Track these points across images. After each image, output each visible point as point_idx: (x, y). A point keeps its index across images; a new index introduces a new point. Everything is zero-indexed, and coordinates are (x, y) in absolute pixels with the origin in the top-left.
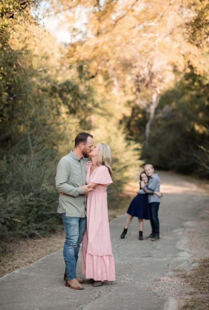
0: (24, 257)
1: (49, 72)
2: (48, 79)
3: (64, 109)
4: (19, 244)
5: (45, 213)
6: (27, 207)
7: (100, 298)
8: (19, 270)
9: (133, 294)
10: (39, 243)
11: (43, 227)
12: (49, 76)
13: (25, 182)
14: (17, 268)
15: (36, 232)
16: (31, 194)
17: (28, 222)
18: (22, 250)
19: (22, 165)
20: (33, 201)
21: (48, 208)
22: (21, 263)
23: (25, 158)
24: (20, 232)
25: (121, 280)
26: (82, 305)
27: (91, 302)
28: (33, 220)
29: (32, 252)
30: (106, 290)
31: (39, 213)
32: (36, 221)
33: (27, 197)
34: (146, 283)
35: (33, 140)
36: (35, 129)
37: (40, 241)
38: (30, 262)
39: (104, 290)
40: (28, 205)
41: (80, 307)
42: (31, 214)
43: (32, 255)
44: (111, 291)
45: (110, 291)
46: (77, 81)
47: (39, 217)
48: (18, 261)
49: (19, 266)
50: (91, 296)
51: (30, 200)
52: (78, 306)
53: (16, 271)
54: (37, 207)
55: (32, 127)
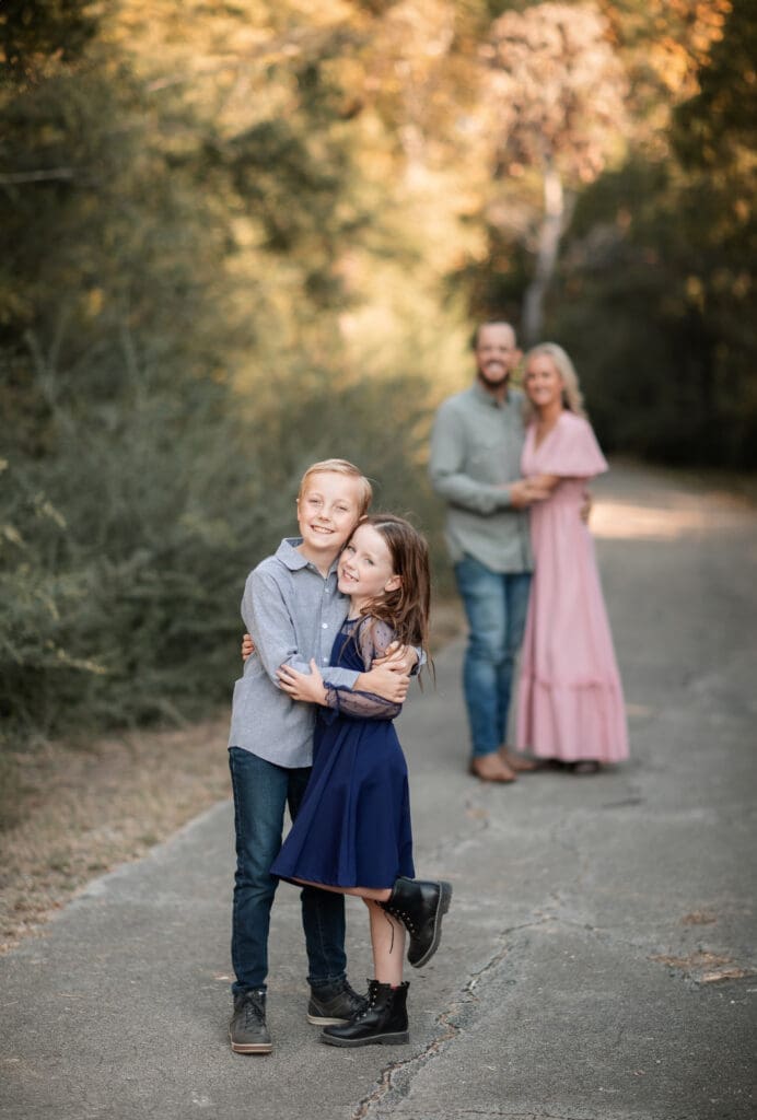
0: (123, 814)
1: (190, 97)
2: (186, 119)
3: (247, 232)
4: (98, 754)
5: (198, 626)
6: (127, 608)
7: (476, 1026)
8: (106, 883)
9: (612, 995)
10: (177, 747)
11: (190, 683)
12: (191, 107)
13: (117, 507)
14: (96, 869)
15: (165, 705)
16: (143, 556)
17: (132, 667)
18: (113, 783)
19: (100, 442)
20: (149, 583)
21: (208, 609)
22: (113, 847)
23: (111, 414)
24: (102, 706)
25: (544, 921)
26: (403, 1067)
27: (441, 1049)
28: (151, 655)
29: (155, 793)
30: (491, 979)
31: (175, 629)
32: (162, 661)
33: (125, 569)
34: (654, 937)
35: (140, 348)
36: (146, 304)
37: (178, 737)
38: (150, 842)
39: (485, 981)
40: (132, 601)
41: (396, 1081)
42: (141, 633)
43: (154, 806)
44: (515, 982)
45: (508, 982)
46: (296, 123)
47: (171, 642)
48: (97, 836)
49: (104, 860)
50: (434, 1014)
51: (139, 581)
52: (383, 1072)
53: (96, 887)
54: (166, 603)
55: (135, 295)
